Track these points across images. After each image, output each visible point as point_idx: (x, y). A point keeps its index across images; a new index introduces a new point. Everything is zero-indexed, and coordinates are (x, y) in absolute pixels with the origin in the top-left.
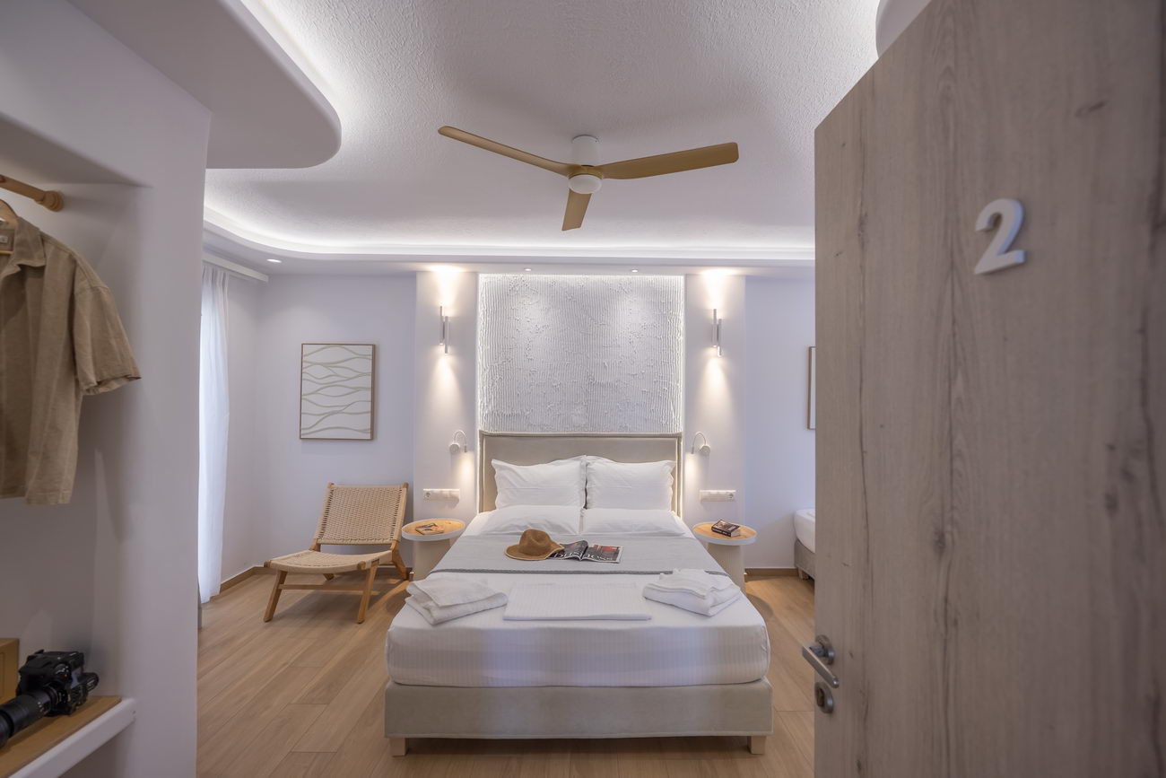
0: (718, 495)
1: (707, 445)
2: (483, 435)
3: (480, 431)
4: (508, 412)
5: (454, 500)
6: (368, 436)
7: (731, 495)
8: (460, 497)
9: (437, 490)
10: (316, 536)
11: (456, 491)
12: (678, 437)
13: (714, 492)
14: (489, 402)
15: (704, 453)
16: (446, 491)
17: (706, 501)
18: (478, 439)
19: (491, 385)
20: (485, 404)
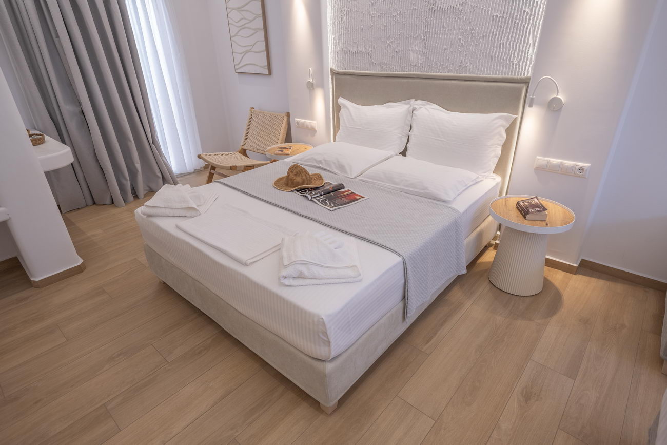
0: (561, 164)
1: (559, 96)
2: (335, 74)
3: (331, 70)
4: (354, 50)
5: (312, 131)
6: (266, 72)
7: (581, 169)
8: (317, 129)
9: (302, 121)
10: (242, 144)
11: (314, 123)
12: (526, 82)
13: (556, 161)
14: (339, 39)
15: (554, 107)
16: (308, 121)
17: (542, 171)
18: (330, 77)
19: (340, 19)
20: (337, 41)
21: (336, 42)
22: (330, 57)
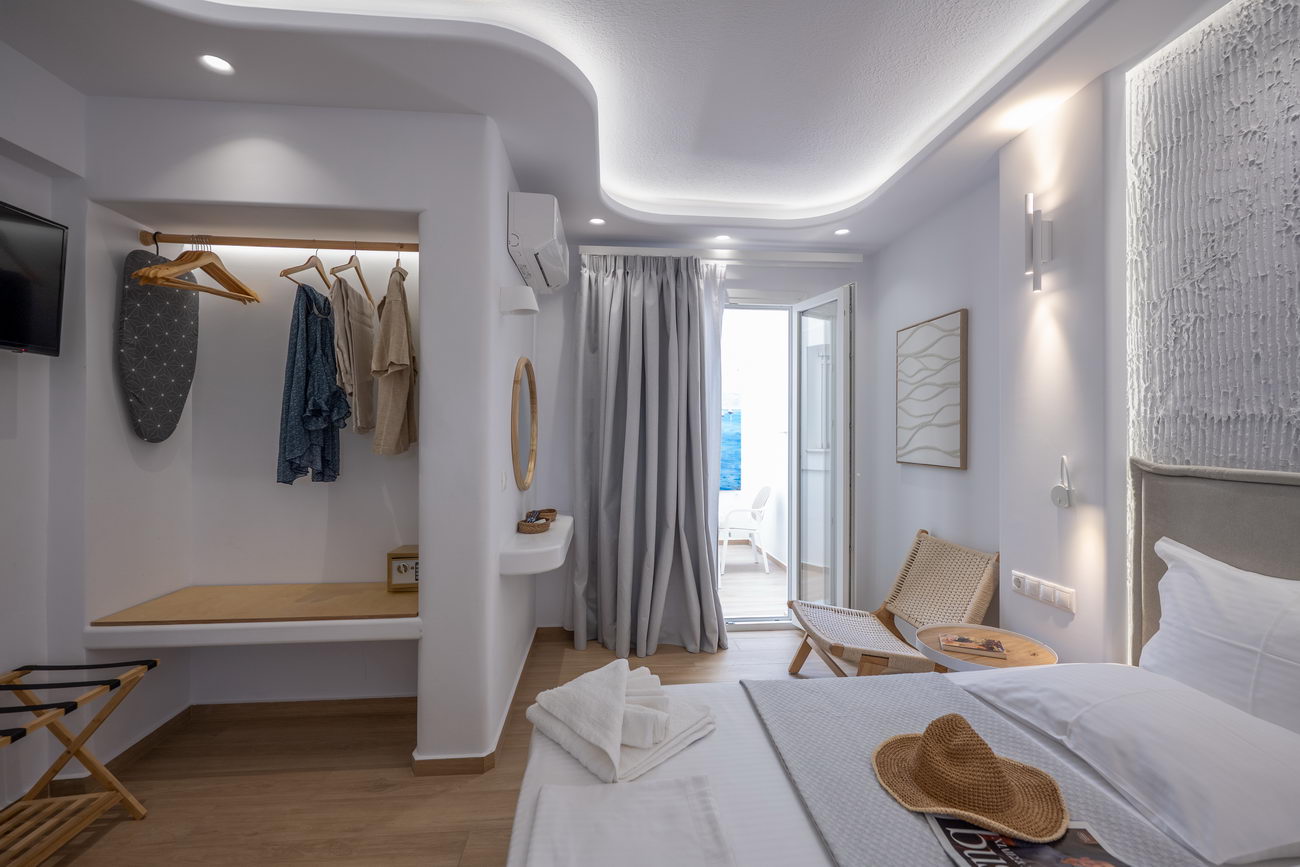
2: (1140, 471)
4: (1222, 413)
5: (1063, 611)
6: (958, 464)
8: (1075, 610)
9: (1031, 579)
18: (1130, 481)
19: (1171, 343)
20: (1158, 394)
21: (1153, 397)
22: (1130, 433)
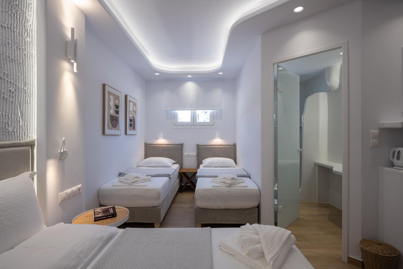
0: (72, 191)
7: (80, 189)
12: (31, 145)
13: (69, 191)
17: (64, 201)
